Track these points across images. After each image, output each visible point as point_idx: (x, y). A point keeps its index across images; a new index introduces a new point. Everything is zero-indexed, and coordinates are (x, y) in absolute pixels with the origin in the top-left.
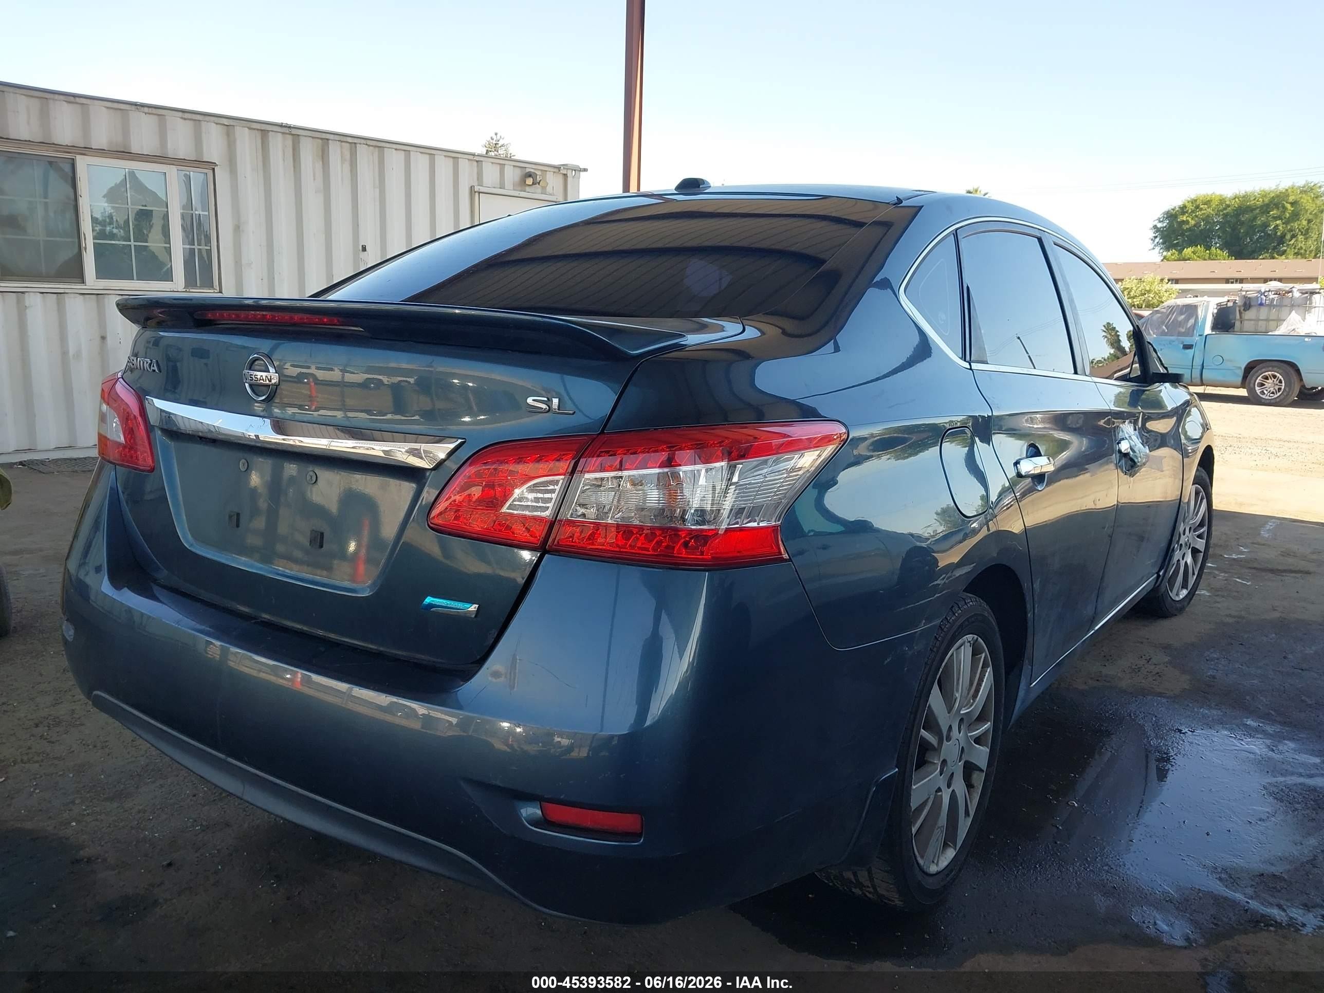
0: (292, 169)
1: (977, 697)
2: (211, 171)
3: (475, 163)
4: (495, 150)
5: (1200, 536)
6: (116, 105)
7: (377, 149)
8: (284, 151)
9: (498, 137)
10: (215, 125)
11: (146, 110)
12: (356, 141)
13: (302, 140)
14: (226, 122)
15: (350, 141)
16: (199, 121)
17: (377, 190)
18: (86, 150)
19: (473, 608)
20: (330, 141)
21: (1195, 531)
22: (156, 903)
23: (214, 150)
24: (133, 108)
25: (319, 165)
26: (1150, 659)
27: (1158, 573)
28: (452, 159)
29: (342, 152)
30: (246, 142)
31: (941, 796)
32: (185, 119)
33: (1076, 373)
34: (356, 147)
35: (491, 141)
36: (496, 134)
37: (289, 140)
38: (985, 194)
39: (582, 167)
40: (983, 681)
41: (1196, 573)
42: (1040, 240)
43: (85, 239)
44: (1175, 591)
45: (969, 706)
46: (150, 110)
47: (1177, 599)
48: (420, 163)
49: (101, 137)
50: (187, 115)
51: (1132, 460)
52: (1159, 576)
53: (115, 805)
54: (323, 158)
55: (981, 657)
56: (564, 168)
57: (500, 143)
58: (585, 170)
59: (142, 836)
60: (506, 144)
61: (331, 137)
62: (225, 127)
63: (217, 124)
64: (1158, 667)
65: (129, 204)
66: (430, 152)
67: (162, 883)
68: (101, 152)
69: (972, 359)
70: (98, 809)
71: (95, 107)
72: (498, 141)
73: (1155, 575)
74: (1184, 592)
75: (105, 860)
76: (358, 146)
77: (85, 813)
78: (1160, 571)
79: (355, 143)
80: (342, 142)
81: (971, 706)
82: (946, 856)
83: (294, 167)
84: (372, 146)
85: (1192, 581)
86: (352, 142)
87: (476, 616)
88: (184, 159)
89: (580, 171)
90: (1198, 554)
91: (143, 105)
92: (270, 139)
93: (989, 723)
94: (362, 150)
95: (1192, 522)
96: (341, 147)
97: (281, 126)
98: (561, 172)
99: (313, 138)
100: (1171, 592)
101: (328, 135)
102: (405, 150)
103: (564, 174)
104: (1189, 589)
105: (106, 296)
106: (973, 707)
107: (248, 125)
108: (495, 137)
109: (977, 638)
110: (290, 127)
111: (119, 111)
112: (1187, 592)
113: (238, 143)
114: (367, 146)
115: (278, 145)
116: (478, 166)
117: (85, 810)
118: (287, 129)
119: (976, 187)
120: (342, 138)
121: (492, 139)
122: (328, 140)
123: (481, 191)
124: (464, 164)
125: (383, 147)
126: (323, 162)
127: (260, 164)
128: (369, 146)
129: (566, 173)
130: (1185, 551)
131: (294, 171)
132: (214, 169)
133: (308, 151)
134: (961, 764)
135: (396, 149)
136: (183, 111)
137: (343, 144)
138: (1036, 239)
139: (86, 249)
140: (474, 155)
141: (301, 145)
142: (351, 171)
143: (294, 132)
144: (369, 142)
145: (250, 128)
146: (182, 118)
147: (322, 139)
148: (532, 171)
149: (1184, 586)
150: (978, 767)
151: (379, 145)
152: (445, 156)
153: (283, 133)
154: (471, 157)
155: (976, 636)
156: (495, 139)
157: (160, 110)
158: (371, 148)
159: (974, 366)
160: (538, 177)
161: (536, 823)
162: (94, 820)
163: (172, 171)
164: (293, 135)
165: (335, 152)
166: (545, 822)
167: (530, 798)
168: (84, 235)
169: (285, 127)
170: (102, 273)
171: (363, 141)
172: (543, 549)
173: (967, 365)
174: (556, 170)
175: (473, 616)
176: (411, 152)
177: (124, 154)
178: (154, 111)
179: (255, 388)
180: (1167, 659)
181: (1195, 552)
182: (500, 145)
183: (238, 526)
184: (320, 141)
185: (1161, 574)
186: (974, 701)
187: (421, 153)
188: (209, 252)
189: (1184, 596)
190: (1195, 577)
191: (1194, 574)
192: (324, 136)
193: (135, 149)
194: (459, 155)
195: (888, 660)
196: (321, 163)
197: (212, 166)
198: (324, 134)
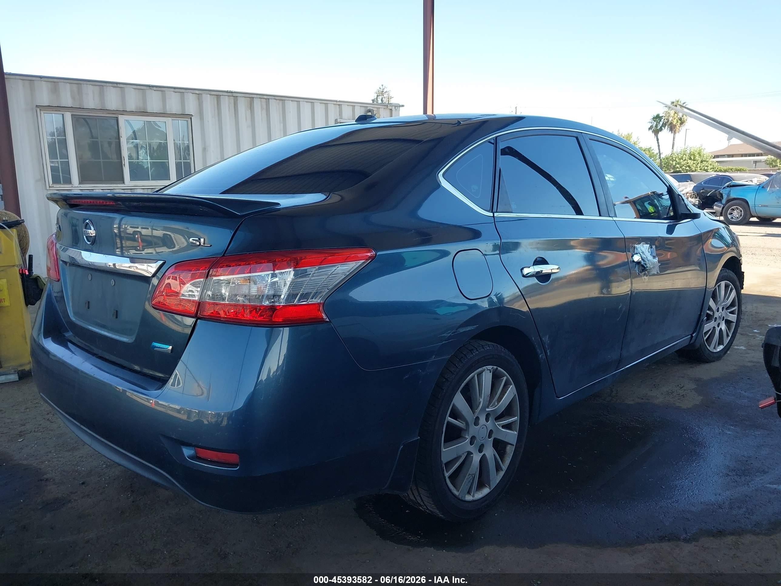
0: (234, 115)
1: (500, 402)
2: (190, 119)
3: (338, 106)
4: (382, 95)
5: (732, 313)
6: (139, 87)
7: (281, 101)
8: (229, 106)
9: (384, 87)
10: (192, 94)
11: (155, 88)
12: (268, 97)
13: (239, 99)
14: (197, 92)
15: (266, 98)
16: (183, 92)
17: (282, 124)
18: (124, 112)
19: (170, 347)
20: (254, 99)
21: (727, 309)
22: (70, 501)
23: (191, 108)
24: (148, 88)
25: (249, 112)
26: (683, 387)
27: (691, 335)
28: (324, 105)
29: (261, 104)
30: (209, 103)
31: (473, 456)
32: (176, 92)
33: (600, 215)
34: (269, 101)
35: (380, 90)
36: (382, 85)
37: (232, 99)
38: (684, 104)
39: (401, 104)
40: (506, 393)
41: (730, 335)
42: (577, 138)
43: (124, 160)
44: (713, 345)
45: (494, 406)
46: (157, 89)
47: (715, 351)
48: (306, 108)
49: (131, 106)
50: (176, 90)
51: (643, 266)
52: (692, 337)
53: (70, 453)
54: (251, 108)
55: (503, 379)
56: (390, 106)
57: (385, 90)
58: (403, 106)
59: (76, 469)
60: (388, 91)
61: (255, 96)
62: (197, 95)
63: (193, 93)
64: (686, 391)
65: (147, 140)
66: (311, 101)
67: (76, 492)
68: (132, 113)
69: (498, 211)
70: (60, 456)
71: (127, 89)
72: (384, 89)
73: (690, 336)
74: (721, 347)
75: (54, 480)
76: (270, 100)
77: (54, 457)
78: (693, 333)
79: (268, 99)
80: (261, 98)
81: (496, 406)
82: (482, 492)
83: (235, 114)
84: (278, 100)
85: (726, 341)
86: (267, 98)
87: (171, 353)
88: (176, 114)
89: (400, 107)
90: (731, 324)
91: (153, 86)
92: (222, 100)
93: (516, 417)
94: (272, 102)
95: (724, 304)
96: (261, 101)
97: (227, 92)
98: (388, 108)
99: (245, 97)
100: (709, 346)
101: (253, 95)
102: (297, 101)
103: (390, 109)
104: (725, 345)
105: (135, 190)
106: (496, 407)
107: (209, 93)
108: (381, 87)
109: (497, 368)
110: (232, 92)
111: (141, 90)
112: (723, 347)
113: (204, 103)
114: (275, 100)
115: (226, 102)
116: (339, 107)
117: (55, 456)
118: (230, 93)
119: (677, 99)
120: (261, 96)
121: (380, 89)
122: (253, 98)
123: (341, 122)
124: (331, 107)
125: (285, 100)
126: (251, 110)
127: (216, 113)
128: (276, 100)
129: (391, 108)
130: (719, 321)
131: (235, 116)
132: (191, 118)
133: (242, 105)
134: (492, 439)
135: (292, 101)
136: (175, 88)
137: (262, 99)
138: (575, 138)
139: (124, 165)
140: (336, 101)
141: (238, 101)
142: (267, 114)
143: (235, 95)
144: (276, 98)
145: (210, 95)
146: (174, 92)
147: (250, 98)
148: (371, 108)
149: (720, 342)
150: (508, 443)
151: (282, 99)
152: (320, 103)
153: (228, 96)
154: (335, 103)
155: (495, 367)
156: (382, 88)
157: (162, 88)
158: (278, 101)
159: (496, 214)
160: (375, 112)
161: (191, 457)
162: (57, 461)
163: (169, 120)
164: (234, 96)
165: (257, 104)
166: (196, 457)
167: (188, 445)
168: (124, 157)
169: (229, 92)
170: (133, 178)
171: (273, 97)
172: (197, 317)
173: (491, 214)
174: (385, 107)
175: (170, 352)
176: (300, 102)
177: (144, 113)
178: (159, 89)
179: (89, 238)
180: (694, 386)
181: (728, 323)
182: (384, 92)
183: (88, 308)
184: (249, 99)
185: (694, 335)
186: (498, 404)
187: (307, 102)
188: (189, 164)
189: (721, 349)
190: (729, 338)
191: (728, 335)
192: (251, 96)
193: (149, 110)
194: (328, 102)
195: (407, 377)
196: (250, 111)
197: (190, 116)
198: (251, 95)
